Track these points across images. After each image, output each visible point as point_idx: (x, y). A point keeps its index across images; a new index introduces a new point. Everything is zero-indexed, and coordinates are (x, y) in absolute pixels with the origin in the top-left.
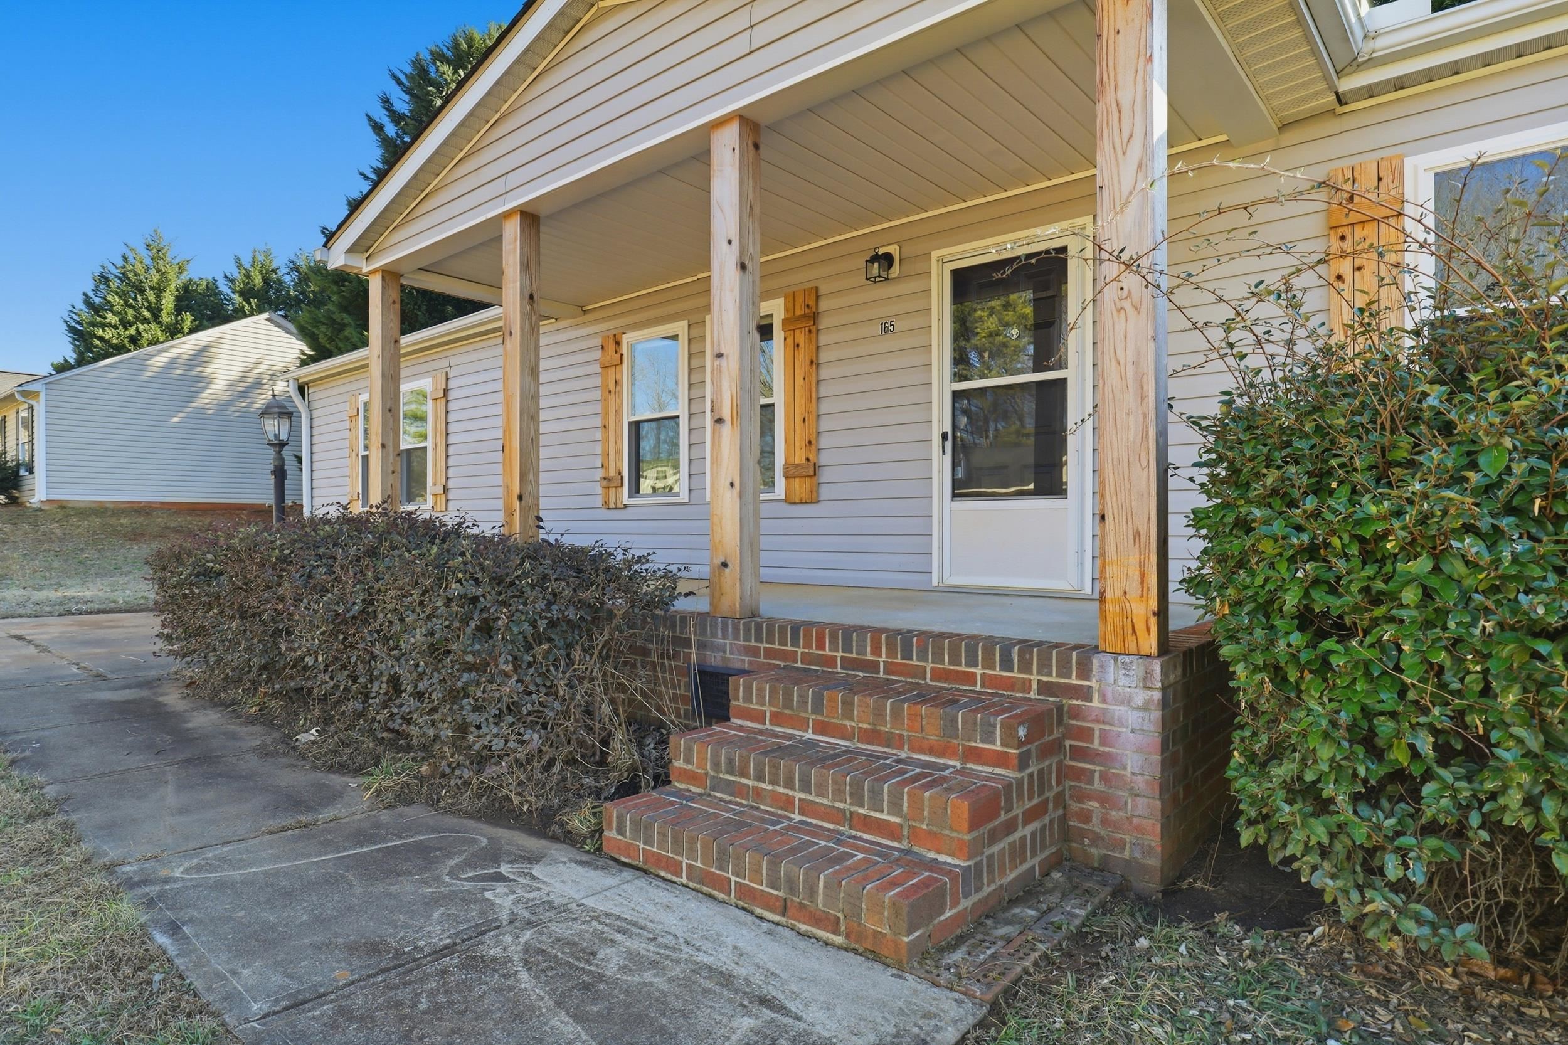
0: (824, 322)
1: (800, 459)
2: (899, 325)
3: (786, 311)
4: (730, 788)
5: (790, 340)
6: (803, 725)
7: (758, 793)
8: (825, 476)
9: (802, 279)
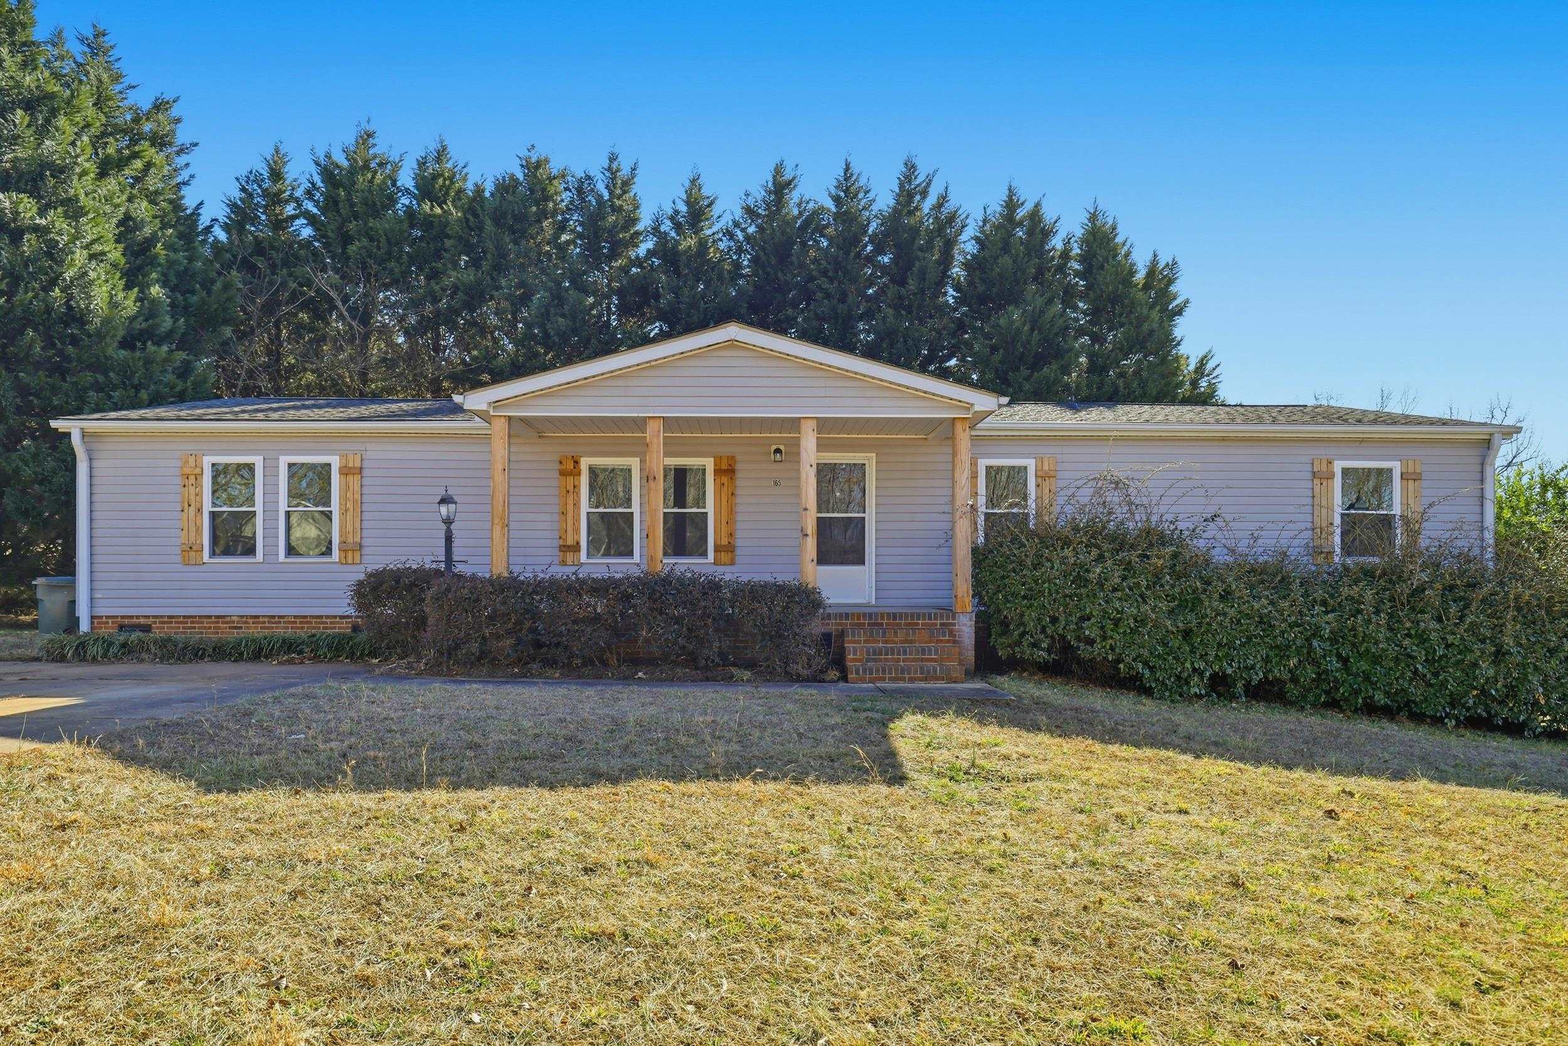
0: (739, 475)
1: (724, 542)
2: (783, 483)
3: (715, 465)
4: (875, 660)
5: (718, 481)
6: (877, 642)
7: (887, 660)
8: (738, 552)
9: (726, 451)
